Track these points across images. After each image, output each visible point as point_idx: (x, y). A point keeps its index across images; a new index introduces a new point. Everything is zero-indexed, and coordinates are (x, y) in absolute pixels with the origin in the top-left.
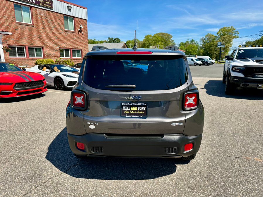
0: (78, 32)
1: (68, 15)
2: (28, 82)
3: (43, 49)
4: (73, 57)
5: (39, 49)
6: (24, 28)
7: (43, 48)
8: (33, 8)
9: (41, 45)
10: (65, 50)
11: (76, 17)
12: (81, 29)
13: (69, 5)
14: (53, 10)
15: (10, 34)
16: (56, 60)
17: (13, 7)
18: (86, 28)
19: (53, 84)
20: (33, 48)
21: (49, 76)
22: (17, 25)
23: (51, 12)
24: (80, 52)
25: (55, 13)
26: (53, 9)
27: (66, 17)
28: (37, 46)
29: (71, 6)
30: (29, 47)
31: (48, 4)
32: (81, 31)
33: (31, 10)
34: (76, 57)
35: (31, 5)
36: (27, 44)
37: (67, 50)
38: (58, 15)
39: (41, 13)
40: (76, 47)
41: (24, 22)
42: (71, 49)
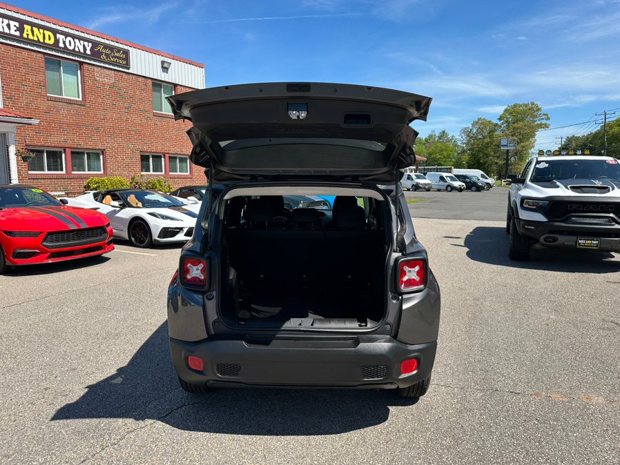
1: (163, 79)
2: (73, 231)
3: (103, 154)
4: (171, 173)
5: (94, 155)
6: (64, 110)
7: (103, 152)
8: (86, 66)
9: (100, 146)
10: (153, 157)
11: (180, 84)
13: (166, 59)
14: (130, 71)
15: (35, 122)
16: (133, 178)
17: (43, 65)
19: (125, 235)
20: (83, 153)
21: (118, 215)
22: (50, 102)
23: (124, 75)
24: (186, 162)
25: (134, 77)
26: (129, 68)
27: (157, 84)
28: (91, 147)
29: (169, 60)
30: (73, 150)
31: (119, 58)
33: (80, 70)
34: (178, 173)
35: (82, 60)
36: (69, 143)
37: (157, 158)
38: (141, 79)
39: (104, 75)
40: (178, 150)
41: (64, 97)
42: (167, 156)
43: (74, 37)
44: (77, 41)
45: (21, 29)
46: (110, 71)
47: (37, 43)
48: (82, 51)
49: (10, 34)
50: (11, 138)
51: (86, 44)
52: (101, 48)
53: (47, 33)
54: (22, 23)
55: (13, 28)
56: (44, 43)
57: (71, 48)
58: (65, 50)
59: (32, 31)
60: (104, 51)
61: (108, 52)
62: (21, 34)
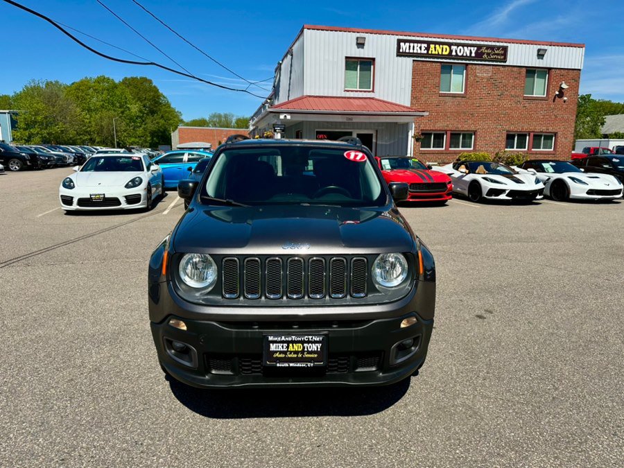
0: (555, 98)
1: (537, 66)
3: (474, 134)
4: (533, 150)
5: (467, 135)
6: (450, 102)
7: (475, 132)
8: (470, 66)
9: (473, 128)
10: (518, 135)
11: (555, 67)
12: (563, 91)
13: (543, 47)
14: (507, 64)
15: (426, 114)
16: (497, 154)
17: (439, 71)
18: (575, 87)
19: (466, 193)
20: (460, 134)
21: (464, 179)
22: (441, 98)
23: (501, 69)
24: (552, 140)
25: (510, 68)
26: (505, 62)
27: (531, 71)
28: (466, 129)
29: (546, 47)
30: (452, 132)
31: (498, 54)
32: (561, 94)
33: (466, 70)
34: (542, 150)
35: (468, 62)
36: (451, 127)
37: (522, 137)
38: (515, 69)
39: (483, 72)
40: (544, 129)
41: (451, 92)
42: (532, 134)
43: (463, 45)
44: (465, 48)
46: (489, 67)
47: (438, 56)
48: (468, 55)
49: (421, 54)
50: (411, 125)
51: (472, 48)
52: (483, 50)
53: (445, 47)
54: (429, 43)
55: (423, 48)
56: (442, 55)
57: (460, 54)
58: (457, 57)
59: (435, 48)
60: (486, 51)
61: (489, 51)
62: (428, 52)
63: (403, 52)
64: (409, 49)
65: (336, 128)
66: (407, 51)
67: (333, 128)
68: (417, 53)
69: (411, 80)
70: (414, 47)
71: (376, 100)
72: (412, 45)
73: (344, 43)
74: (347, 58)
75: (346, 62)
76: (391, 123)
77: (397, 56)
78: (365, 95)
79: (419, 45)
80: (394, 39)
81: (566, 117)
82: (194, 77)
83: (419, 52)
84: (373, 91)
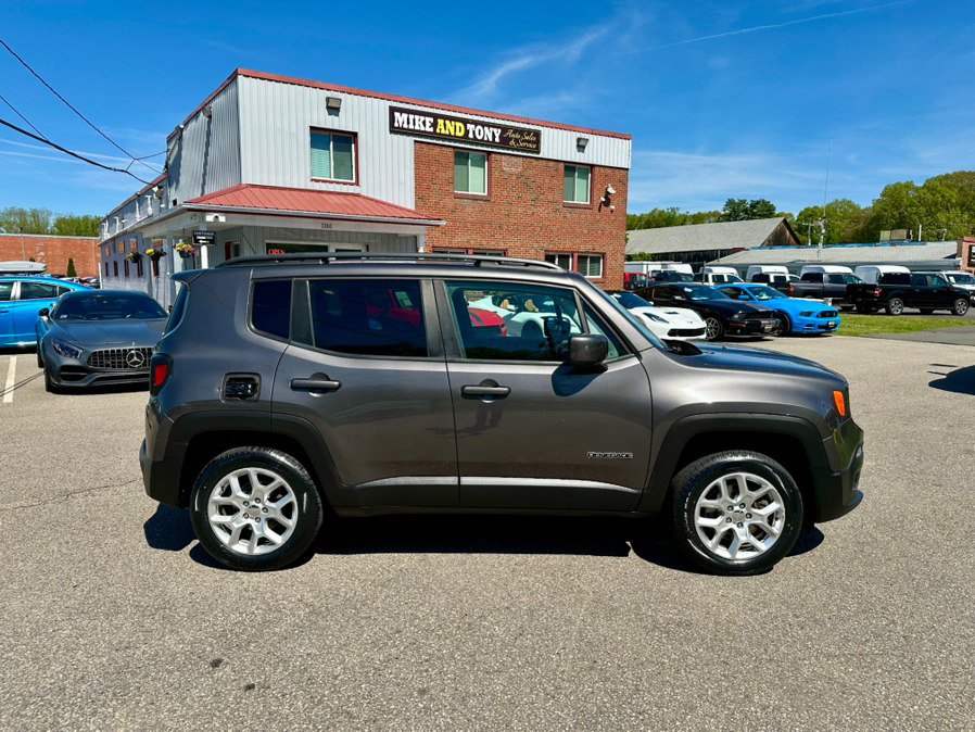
0: (601, 206)
1: (577, 161)
6: (469, 206)
7: (505, 252)
8: (493, 155)
9: (502, 245)
10: (560, 257)
11: (599, 163)
12: (610, 197)
14: (540, 156)
15: (443, 223)
17: (452, 160)
18: (623, 193)
21: (514, 319)
22: (457, 200)
23: (535, 162)
24: (600, 263)
25: (544, 162)
26: (539, 153)
27: (571, 168)
28: (493, 247)
29: (586, 136)
30: (475, 251)
31: (529, 142)
32: (607, 203)
33: (488, 161)
34: (589, 276)
35: (490, 149)
36: (472, 243)
37: (564, 258)
38: (551, 163)
39: (510, 164)
40: (589, 247)
41: (470, 193)
42: (576, 255)
43: (484, 124)
44: (486, 128)
45: (434, 125)
46: (519, 159)
47: (449, 138)
48: (491, 139)
49: (425, 132)
50: (422, 240)
51: (495, 130)
52: (510, 133)
53: (459, 124)
54: (436, 117)
55: (428, 124)
56: (455, 136)
57: (480, 138)
58: (475, 141)
59: (445, 125)
60: (513, 136)
61: (517, 136)
62: (435, 130)
63: (398, 128)
64: (408, 123)
65: (301, 240)
66: (405, 126)
67: (296, 240)
68: (419, 131)
69: (413, 169)
70: (414, 120)
71: (364, 197)
72: (411, 117)
73: (306, 106)
74: (312, 128)
75: (311, 135)
76: (388, 234)
77: (391, 132)
78: (345, 189)
79: (422, 118)
80: (385, 105)
81: (614, 232)
82: (48, 142)
83: (422, 128)
84: (357, 183)
